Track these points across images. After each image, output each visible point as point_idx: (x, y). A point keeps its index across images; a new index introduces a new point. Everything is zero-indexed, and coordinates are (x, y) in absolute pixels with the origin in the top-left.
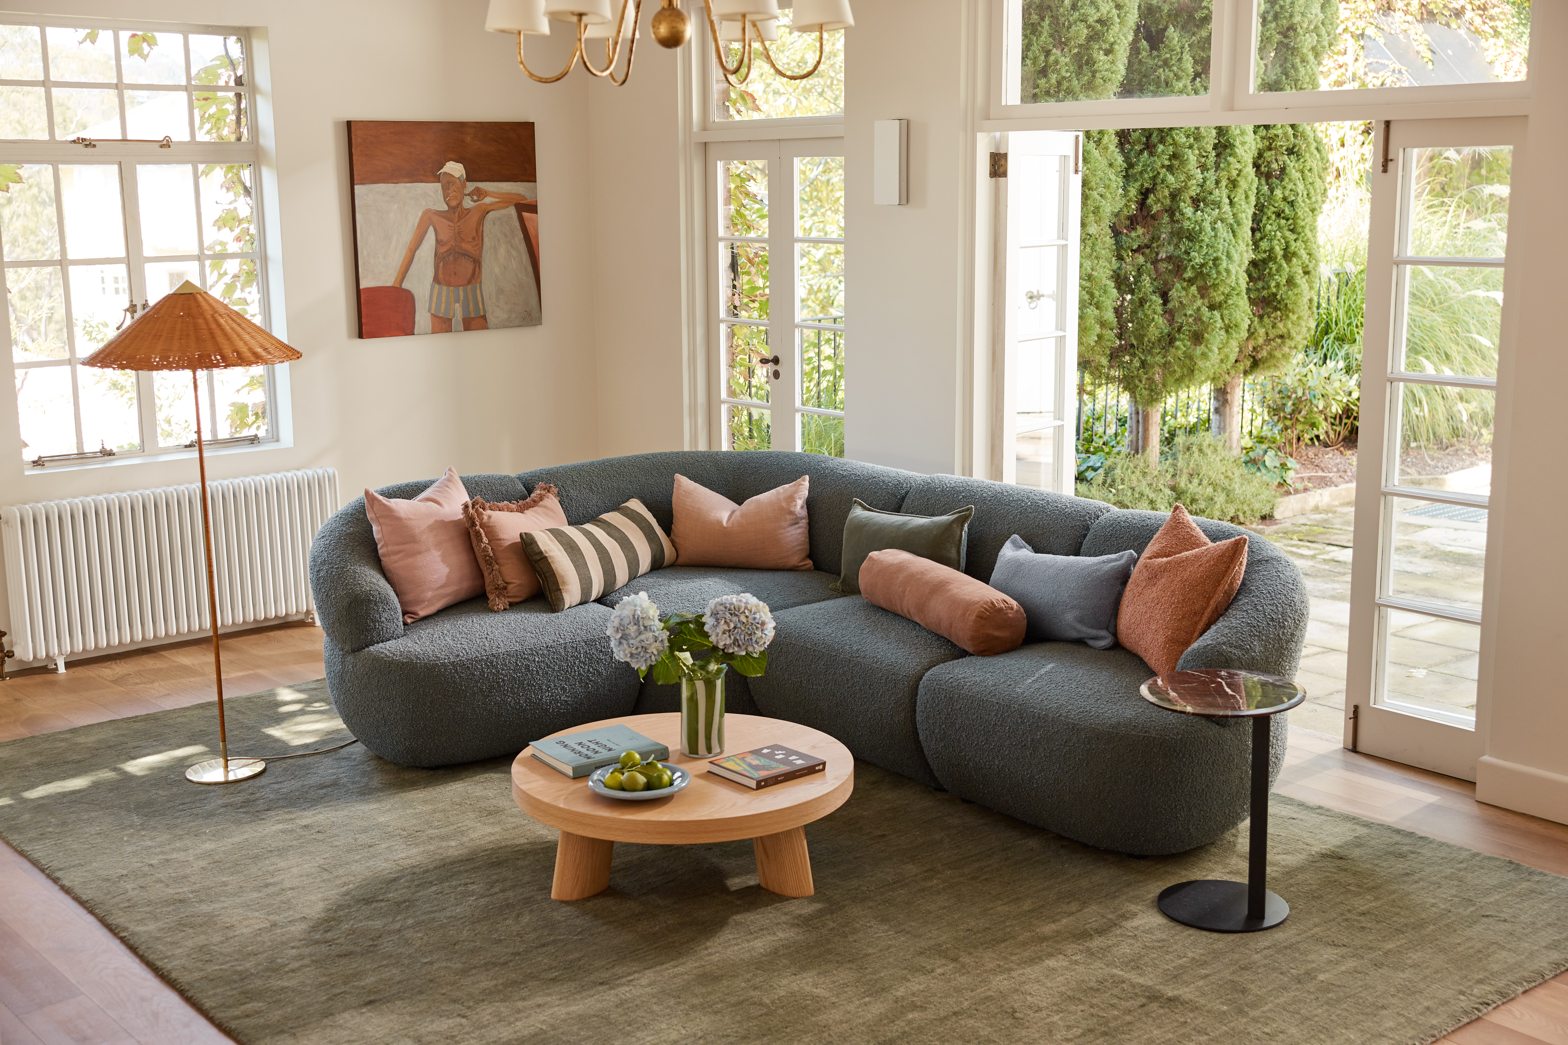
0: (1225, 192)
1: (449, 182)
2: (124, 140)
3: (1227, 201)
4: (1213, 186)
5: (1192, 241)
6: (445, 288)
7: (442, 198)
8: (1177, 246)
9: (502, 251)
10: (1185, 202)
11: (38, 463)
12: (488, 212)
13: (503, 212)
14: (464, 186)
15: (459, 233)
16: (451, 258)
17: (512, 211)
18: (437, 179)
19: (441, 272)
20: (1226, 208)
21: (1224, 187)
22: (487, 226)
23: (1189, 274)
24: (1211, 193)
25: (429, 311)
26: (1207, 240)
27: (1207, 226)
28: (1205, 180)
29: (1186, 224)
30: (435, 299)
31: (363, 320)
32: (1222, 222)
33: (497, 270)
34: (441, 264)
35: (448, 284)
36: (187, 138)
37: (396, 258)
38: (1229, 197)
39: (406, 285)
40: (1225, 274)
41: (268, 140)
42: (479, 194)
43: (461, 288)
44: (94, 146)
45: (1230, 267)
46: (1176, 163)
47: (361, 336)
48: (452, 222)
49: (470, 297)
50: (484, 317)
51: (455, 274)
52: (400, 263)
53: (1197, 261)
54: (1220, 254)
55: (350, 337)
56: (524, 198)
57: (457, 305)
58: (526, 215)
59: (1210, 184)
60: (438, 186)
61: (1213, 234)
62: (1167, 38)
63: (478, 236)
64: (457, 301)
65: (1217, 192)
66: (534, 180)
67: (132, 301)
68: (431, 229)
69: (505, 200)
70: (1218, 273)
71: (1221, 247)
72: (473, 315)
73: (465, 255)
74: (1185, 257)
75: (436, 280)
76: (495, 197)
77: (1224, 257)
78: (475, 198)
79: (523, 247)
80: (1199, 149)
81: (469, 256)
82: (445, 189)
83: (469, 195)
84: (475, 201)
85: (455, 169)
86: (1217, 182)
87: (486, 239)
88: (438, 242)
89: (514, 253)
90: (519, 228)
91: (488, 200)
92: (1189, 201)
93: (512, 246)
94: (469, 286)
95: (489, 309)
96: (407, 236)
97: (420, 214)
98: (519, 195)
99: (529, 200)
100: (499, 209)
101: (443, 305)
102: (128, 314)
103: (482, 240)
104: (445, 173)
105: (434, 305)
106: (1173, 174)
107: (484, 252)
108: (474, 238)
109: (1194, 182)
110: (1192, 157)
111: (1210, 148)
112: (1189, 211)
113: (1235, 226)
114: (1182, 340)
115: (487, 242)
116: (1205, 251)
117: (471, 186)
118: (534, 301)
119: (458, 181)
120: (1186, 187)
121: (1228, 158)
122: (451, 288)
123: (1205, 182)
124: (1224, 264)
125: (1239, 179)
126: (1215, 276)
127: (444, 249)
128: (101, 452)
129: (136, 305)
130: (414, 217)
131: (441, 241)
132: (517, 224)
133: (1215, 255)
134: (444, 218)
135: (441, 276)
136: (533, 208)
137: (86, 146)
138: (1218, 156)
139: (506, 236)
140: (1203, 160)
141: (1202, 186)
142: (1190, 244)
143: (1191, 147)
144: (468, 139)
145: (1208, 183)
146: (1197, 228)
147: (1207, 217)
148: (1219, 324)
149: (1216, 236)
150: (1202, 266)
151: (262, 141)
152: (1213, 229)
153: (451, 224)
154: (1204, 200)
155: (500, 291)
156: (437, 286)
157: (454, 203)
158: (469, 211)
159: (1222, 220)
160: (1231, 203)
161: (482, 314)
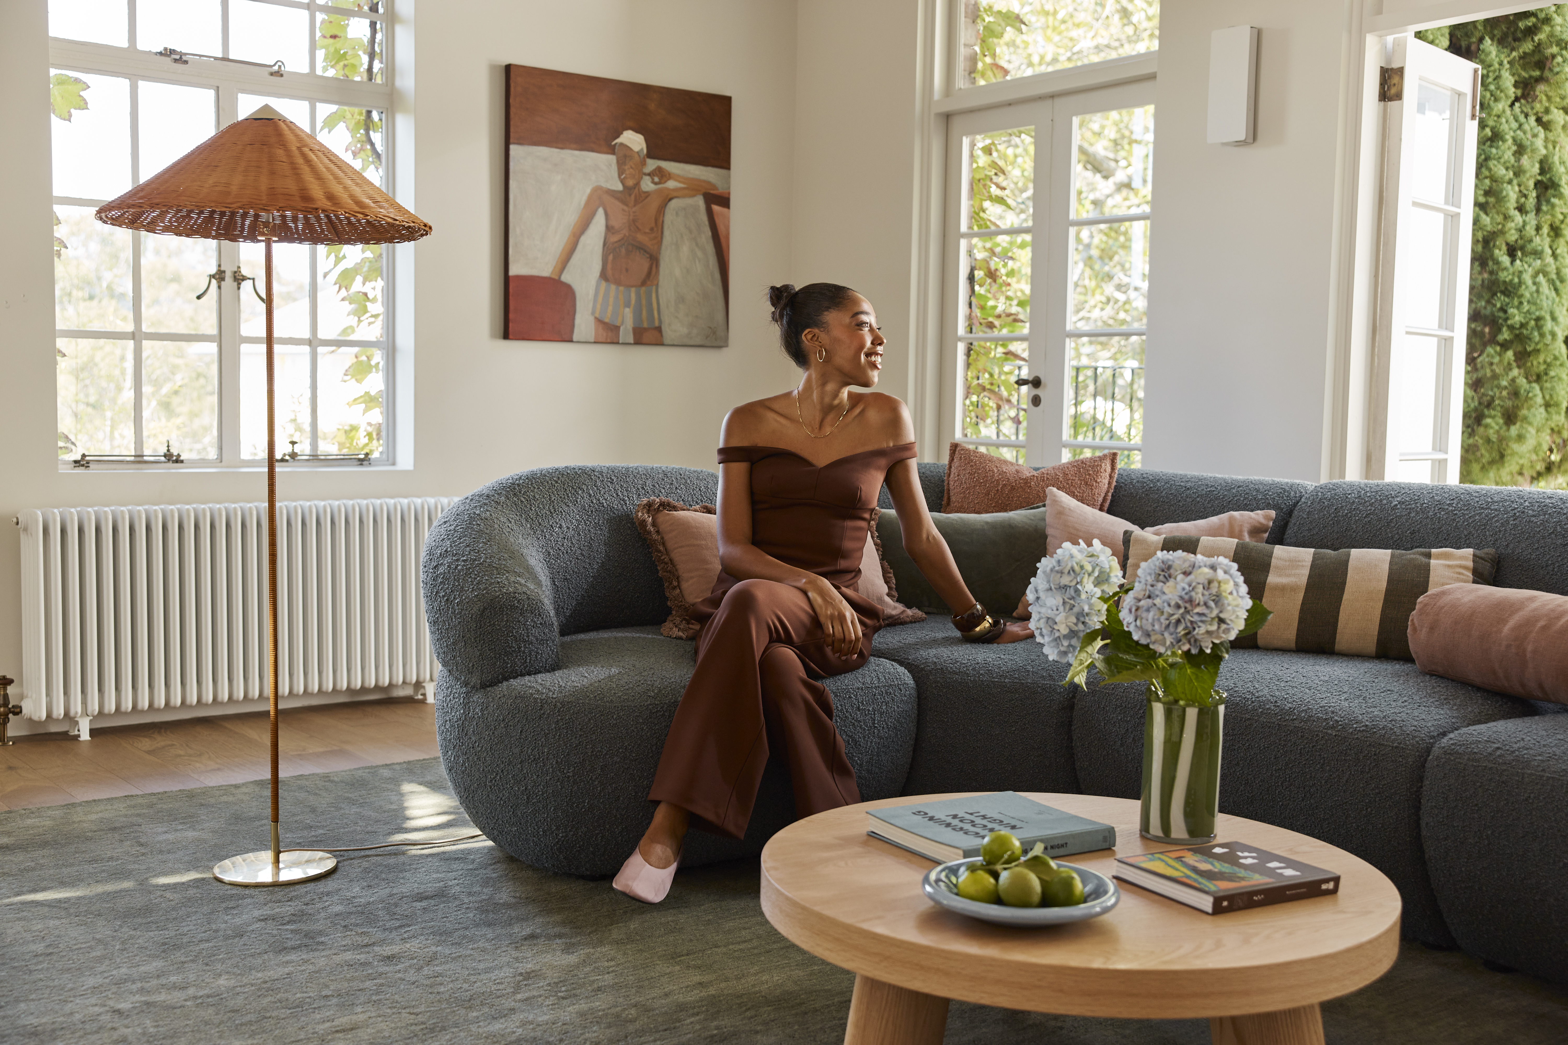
0: (1547, 240)
1: (625, 156)
2: (225, 59)
3: (1549, 252)
4: (1533, 233)
5: (1508, 296)
6: (613, 287)
7: (616, 175)
8: (1488, 302)
9: (685, 249)
10: (1500, 250)
11: (82, 463)
12: (670, 200)
13: (689, 201)
14: (644, 164)
15: (634, 221)
16: (623, 250)
17: (700, 201)
18: (612, 150)
19: (609, 266)
20: (1549, 260)
21: (1545, 235)
22: (669, 217)
23: (1505, 335)
24: (1531, 241)
25: (593, 313)
26: (1527, 295)
27: (1527, 278)
28: (1525, 223)
29: (1503, 276)
30: (600, 299)
31: (511, 316)
32: (1544, 276)
33: (677, 272)
34: (611, 257)
35: (618, 283)
36: (306, 70)
37: (556, 243)
38: (1551, 247)
39: (566, 278)
40: (1549, 337)
41: (406, 81)
42: (661, 175)
43: (633, 290)
44: (186, 62)
45: (1556, 329)
46: (1492, 200)
47: (506, 336)
48: (627, 205)
49: (644, 302)
50: (659, 329)
51: (627, 270)
52: (561, 248)
53: (1517, 318)
54: (1543, 313)
55: (493, 336)
56: (714, 187)
57: (627, 310)
58: (716, 208)
59: (1530, 230)
60: (612, 158)
61: (1534, 288)
62: (1483, 51)
63: (658, 227)
64: (628, 305)
65: (1537, 240)
66: (728, 168)
67: (219, 266)
68: (601, 211)
69: (693, 188)
70: (1542, 335)
71: (1545, 304)
72: (645, 325)
73: (641, 248)
74: (1501, 314)
75: (604, 275)
76: (680, 182)
77: (1548, 317)
78: (656, 179)
79: (710, 248)
80: (1519, 185)
81: (645, 251)
82: (621, 164)
83: (649, 175)
84: (656, 184)
85: (633, 140)
86: (1538, 229)
87: (667, 233)
88: (609, 228)
89: (699, 254)
90: (707, 223)
91: (671, 184)
92: (1504, 248)
93: (697, 244)
94: (643, 289)
95: (666, 320)
96: (571, 216)
97: (588, 191)
98: (709, 183)
99: (721, 190)
100: (684, 196)
101: (610, 308)
102: (214, 282)
103: (662, 233)
104: (622, 144)
105: (598, 306)
106: (1487, 214)
107: (663, 247)
108: (652, 229)
109: (1513, 225)
110: (1511, 194)
111: (1531, 184)
112: (1505, 260)
113: (1558, 283)
114: (1493, 417)
115: (668, 237)
116: (1526, 307)
117: (652, 164)
118: (720, 316)
119: (636, 156)
120: (1502, 232)
121: (1553, 200)
122: (621, 288)
123: (1524, 226)
124: (1549, 325)
125: (1563, 226)
126: (1537, 339)
127: (614, 238)
128: (165, 456)
129: (224, 272)
130: (581, 194)
131: (613, 227)
132: (704, 218)
133: (1537, 313)
134: (618, 199)
135: (609, 272)
136: (725, 201)
137: (176, 60)
138: (1538, 197)
139: (691, 231)
140: (1523, 200)
141: (1521, 231)
142: (1507, 300)
143: (1510, 182)
144: (652, 106)
145: (1528, 228)
146: (1516, 280)
147: (1526, 268)
148: (1539, 400)
149: (1538, 291)
150: (1522, 325)
151: (398, 83)
152: (1534, 283)
153: (625, 208)
154: (1522, 248)
155: (681, 299)
156: (604, 284)
157: (630, 183)
158: (647, 194)
159: (1545, 274)
160: (1554, 255)
161: (657, 324)
